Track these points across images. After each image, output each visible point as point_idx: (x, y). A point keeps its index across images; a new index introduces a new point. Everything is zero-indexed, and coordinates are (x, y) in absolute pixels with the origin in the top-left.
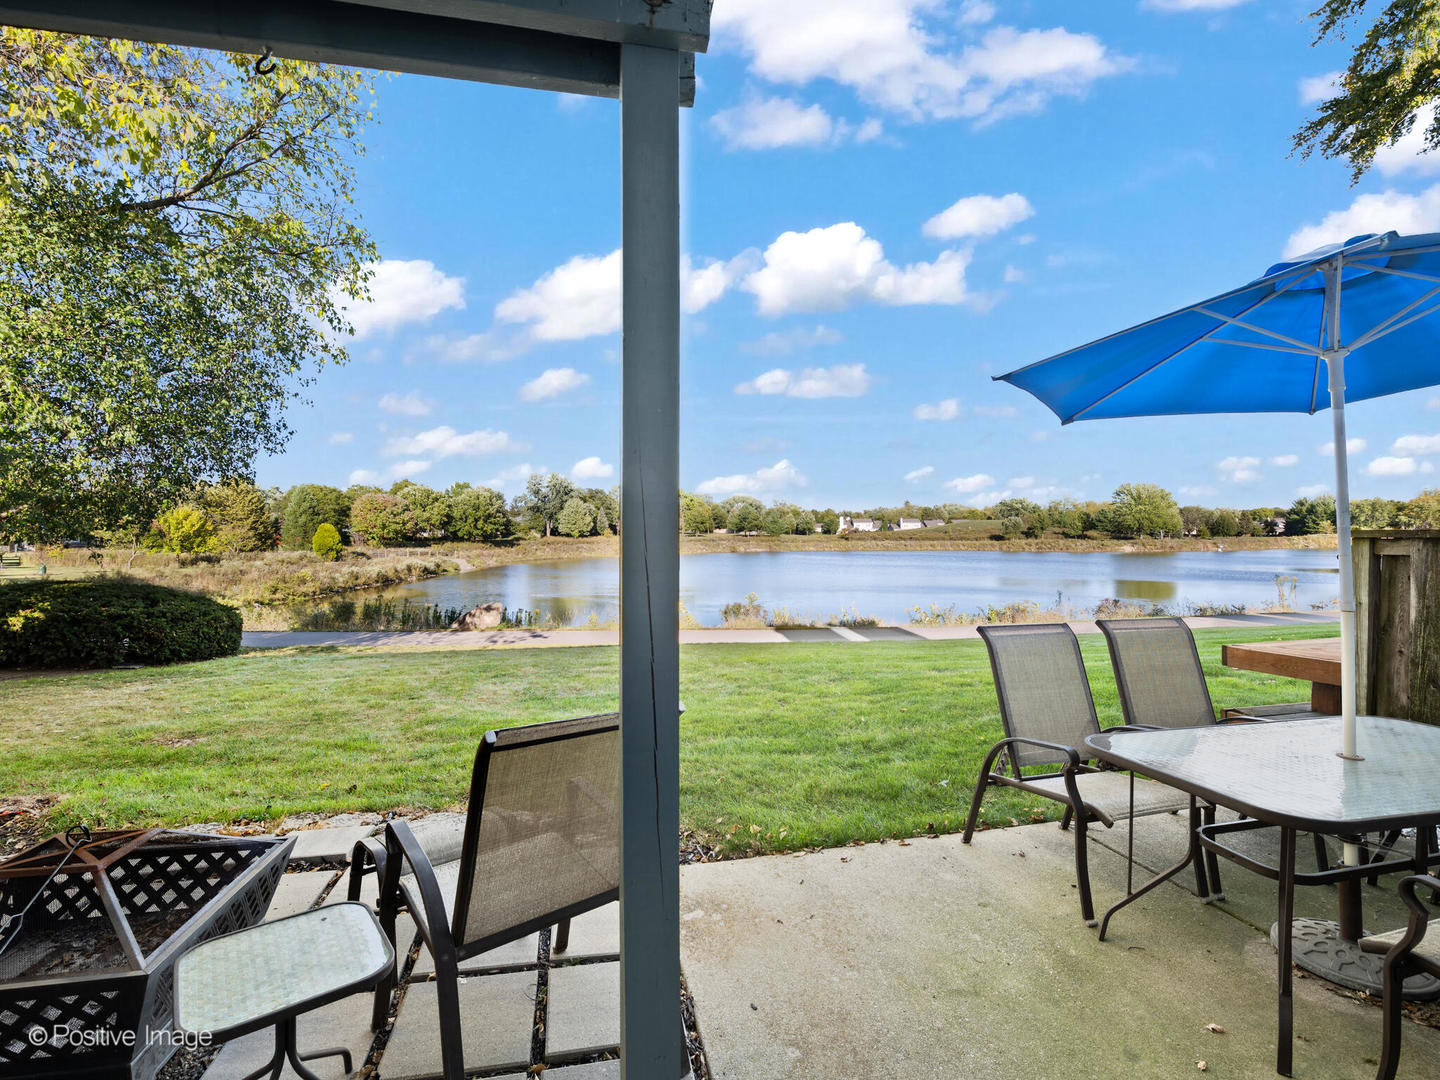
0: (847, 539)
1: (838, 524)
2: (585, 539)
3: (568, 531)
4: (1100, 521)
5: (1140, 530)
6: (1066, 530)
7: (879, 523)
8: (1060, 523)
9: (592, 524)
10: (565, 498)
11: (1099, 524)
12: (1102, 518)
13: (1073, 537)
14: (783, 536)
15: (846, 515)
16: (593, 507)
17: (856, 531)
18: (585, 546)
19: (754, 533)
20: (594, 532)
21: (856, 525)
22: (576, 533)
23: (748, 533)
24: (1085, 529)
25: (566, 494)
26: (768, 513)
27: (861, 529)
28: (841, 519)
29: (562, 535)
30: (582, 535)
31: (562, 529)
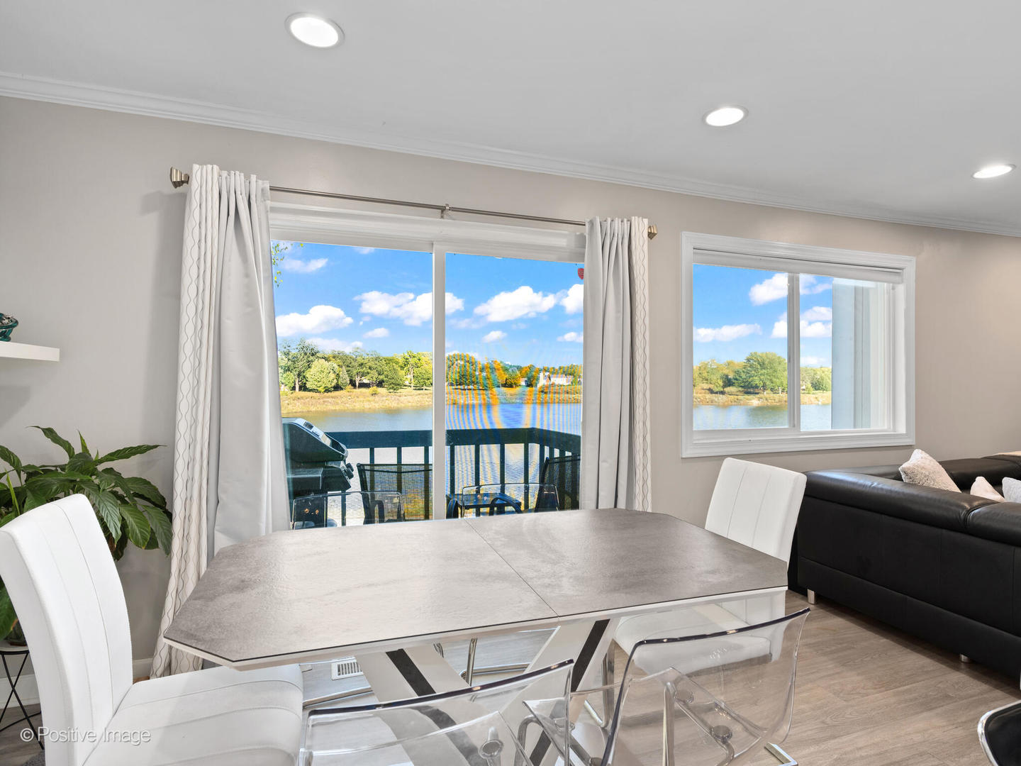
0: (546, 393)
1: (538, 379)
2: (329, 393)
3: (314, 387)
4: (736, 379)
5: (764, 387)
6: (712, 386)
7: (571, 378)
8: (707, 380)
9: (335, 381)
10: (311, 358)
11: (736, 381)
12: (738, 377)
13: (717, 393)
14: (495, 389)
15: (546, 370)
16: (335, 365)
17: (553, 385)
18: (330, 400)
19: (471, 387)
20: (337, 388)
21: (553, 380)
22: (321, 389)
23: (466, 387)
24: (724, 386)
25: (313, 355)
26: (482, 370)
27: (557, 383)
28: (541, 375)
29: (310, 390)
30: (327, 390)
31: (308, 385)
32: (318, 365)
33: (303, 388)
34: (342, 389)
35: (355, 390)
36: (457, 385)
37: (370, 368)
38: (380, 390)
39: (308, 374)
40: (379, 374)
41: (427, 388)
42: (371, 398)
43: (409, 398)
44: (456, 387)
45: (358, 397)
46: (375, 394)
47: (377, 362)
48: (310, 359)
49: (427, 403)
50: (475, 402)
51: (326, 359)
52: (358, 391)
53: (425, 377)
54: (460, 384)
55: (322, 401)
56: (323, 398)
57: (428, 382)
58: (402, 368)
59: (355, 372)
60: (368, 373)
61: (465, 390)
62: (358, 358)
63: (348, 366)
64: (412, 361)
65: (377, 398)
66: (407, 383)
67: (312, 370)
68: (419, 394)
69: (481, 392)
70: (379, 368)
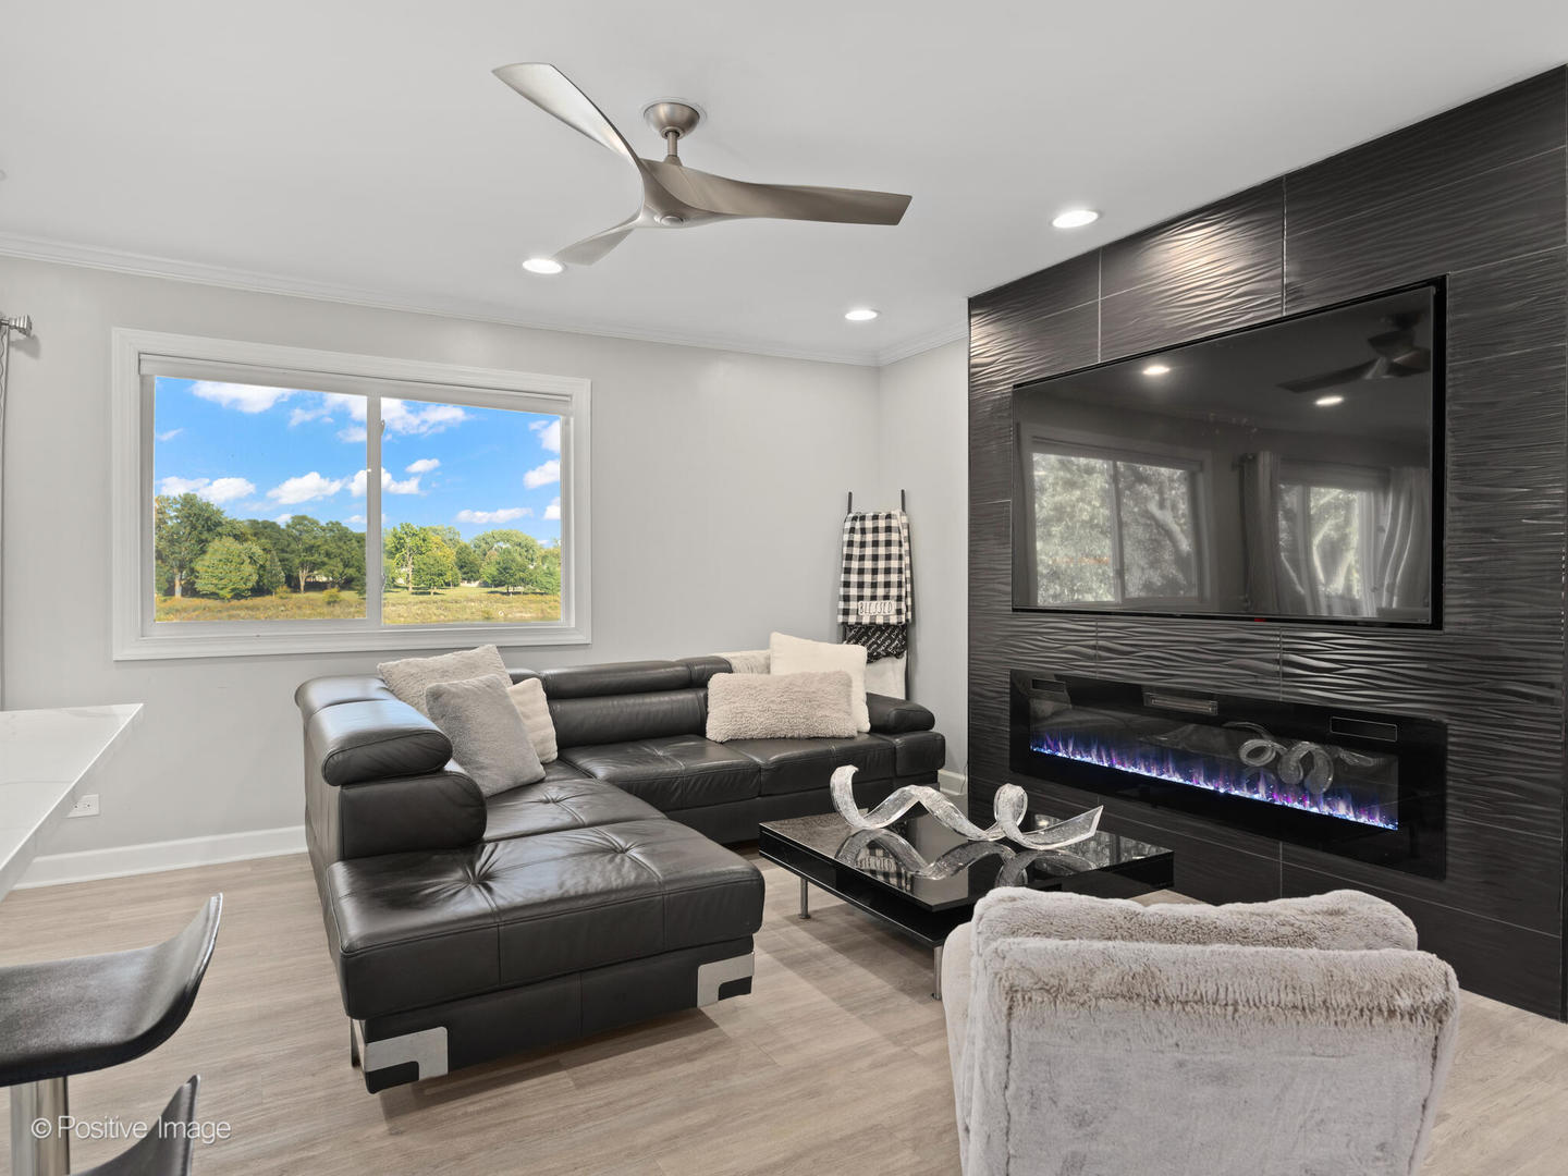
32: (219, 547)
33: (190, 590)
34: (269, 593)
35: (294, 595)
36: (496, 586)
37: (328, 554)
38: (347, 595)
39: (199, 566)
40: (346, 565)
41: (437, 591)
42: (326, 610)
43: (402, 609)
44: (493, 589)
45: (299, 608)
46: (335, 602)
47: (341, 544)
48: (203, 538)
49: (434, 618)
50: (528, 615)
51: (239, 537)
52: (302, 596)
53: (434, 570)
54: (500, 584)
55: (225, 614)
56: (228, 610)
57: (440, 581)
58: (391, 555)
59: (297, 561)
60: (324, 564)
61: (508, 593)
62: (305, 536)
63: (283, 551)
64: (409, 542)
65: (337, 610)
66: (401, 581)
67: (207, 557)
68: (421, 602)
69: (539, 597)
70: (346, 555)
